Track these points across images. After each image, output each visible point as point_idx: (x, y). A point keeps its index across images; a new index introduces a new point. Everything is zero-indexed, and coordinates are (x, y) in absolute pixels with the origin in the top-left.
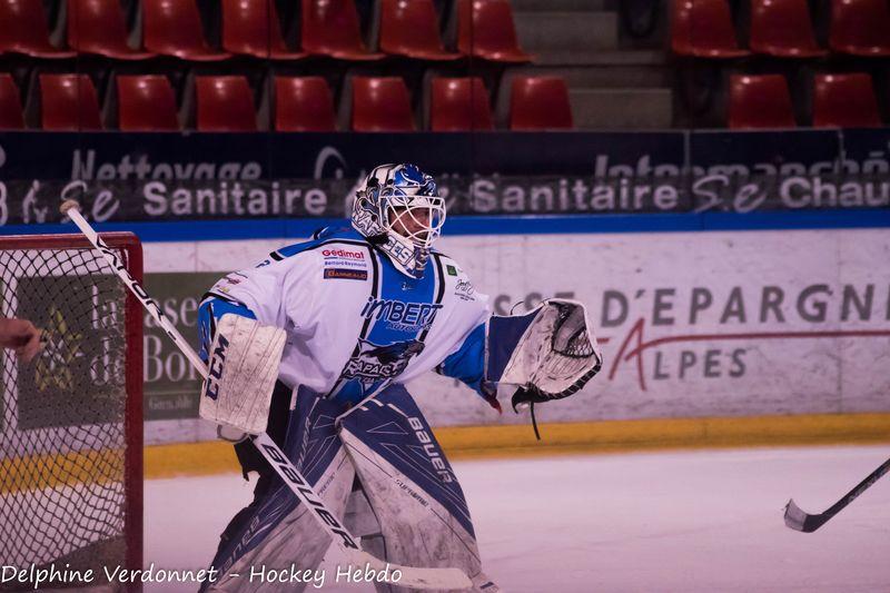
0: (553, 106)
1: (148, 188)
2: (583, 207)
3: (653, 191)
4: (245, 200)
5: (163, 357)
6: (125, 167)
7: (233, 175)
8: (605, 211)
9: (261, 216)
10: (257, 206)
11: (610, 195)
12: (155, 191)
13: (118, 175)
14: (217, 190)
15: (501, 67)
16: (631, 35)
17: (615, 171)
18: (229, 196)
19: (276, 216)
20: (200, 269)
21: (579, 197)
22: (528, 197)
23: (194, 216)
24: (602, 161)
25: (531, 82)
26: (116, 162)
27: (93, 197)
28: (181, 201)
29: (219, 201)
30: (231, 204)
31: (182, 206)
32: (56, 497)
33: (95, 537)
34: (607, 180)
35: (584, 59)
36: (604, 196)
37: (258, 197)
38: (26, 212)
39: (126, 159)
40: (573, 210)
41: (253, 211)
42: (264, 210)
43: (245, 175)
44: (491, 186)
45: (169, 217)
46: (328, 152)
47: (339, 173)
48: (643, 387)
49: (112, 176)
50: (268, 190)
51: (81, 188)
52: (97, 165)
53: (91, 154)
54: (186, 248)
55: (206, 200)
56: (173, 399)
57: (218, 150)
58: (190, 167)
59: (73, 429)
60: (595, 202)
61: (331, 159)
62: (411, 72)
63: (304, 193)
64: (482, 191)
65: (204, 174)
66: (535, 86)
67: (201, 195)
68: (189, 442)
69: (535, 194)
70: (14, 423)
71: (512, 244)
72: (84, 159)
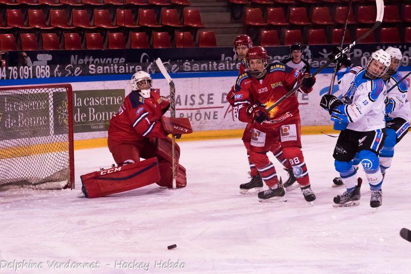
0: (211, 40)
1: (90, 66)
2: (216, 69)
3: (236, 64)
4: (118, 69)
5: (95, 114)
6: (86, 60)
7: (110, 62)
8: (222, 70)
9: (123, 73)
10: (122, 71)
11: (224, 66)
12: (92, 67)
13: (84, 62)
14: (110, 67)
15: (197, 29)
16: (235, 19)
17: (227, 59)
18: (113, 68)
19: (127, 73)
20: (105, 89)
21: (215, 67)
22: (200, 67)
23: (103, 74)
24: (223, 55)
25: (204, 33)
26: (84, 58)
27: (75, 69)
28: (100, 70)
29: (110, 69)
30: (114, 70)
31: (100, 71)
32: (52, 155)
33: (62, 168)
34: (224, 61)
35: (220, 26)
36: (222, 66)
37: (122, 68)
38: (55, 74)
39: (86, 58)
40: (208, 71)
41: (120, 72)
42: (124, 71)
43: (120, 62)
44: (189, 64)
45: (96, 74)
46: (144, 54)
47: (147, 60)
48: (234, 120)
49: (82, 62)
50: (125, 66)
51: (71, 66)
52: (78, 60)
53: (76, 56)
54: (102, 83)
55: (107, 69)
56: (98, 126)
57: (113, 54)
58: (105, 59)
59: (61, 135)
60: (219, 68)
61: (145, 56)
62: (171, 31)
63: (135, 67)
64: (187, 65)
65: (109, 61)
66: (206, 34)
67: (105, 68)
68: (103, 138)
69: (202, 66)
70: (53, 132)
71: (195, 80)
72: (75, 57)
